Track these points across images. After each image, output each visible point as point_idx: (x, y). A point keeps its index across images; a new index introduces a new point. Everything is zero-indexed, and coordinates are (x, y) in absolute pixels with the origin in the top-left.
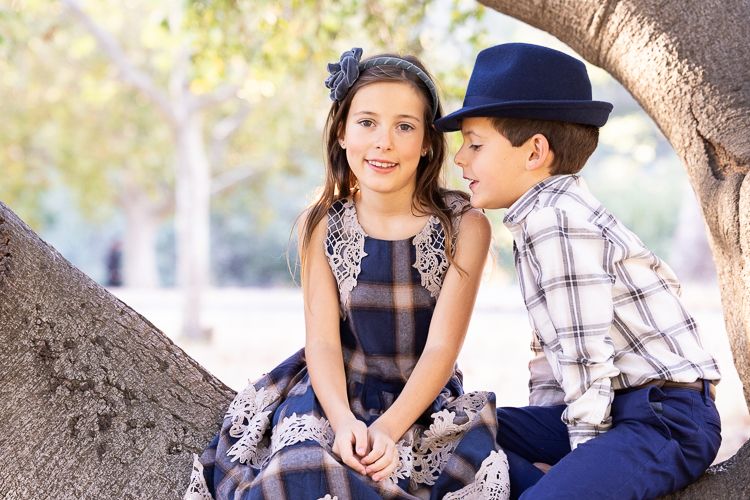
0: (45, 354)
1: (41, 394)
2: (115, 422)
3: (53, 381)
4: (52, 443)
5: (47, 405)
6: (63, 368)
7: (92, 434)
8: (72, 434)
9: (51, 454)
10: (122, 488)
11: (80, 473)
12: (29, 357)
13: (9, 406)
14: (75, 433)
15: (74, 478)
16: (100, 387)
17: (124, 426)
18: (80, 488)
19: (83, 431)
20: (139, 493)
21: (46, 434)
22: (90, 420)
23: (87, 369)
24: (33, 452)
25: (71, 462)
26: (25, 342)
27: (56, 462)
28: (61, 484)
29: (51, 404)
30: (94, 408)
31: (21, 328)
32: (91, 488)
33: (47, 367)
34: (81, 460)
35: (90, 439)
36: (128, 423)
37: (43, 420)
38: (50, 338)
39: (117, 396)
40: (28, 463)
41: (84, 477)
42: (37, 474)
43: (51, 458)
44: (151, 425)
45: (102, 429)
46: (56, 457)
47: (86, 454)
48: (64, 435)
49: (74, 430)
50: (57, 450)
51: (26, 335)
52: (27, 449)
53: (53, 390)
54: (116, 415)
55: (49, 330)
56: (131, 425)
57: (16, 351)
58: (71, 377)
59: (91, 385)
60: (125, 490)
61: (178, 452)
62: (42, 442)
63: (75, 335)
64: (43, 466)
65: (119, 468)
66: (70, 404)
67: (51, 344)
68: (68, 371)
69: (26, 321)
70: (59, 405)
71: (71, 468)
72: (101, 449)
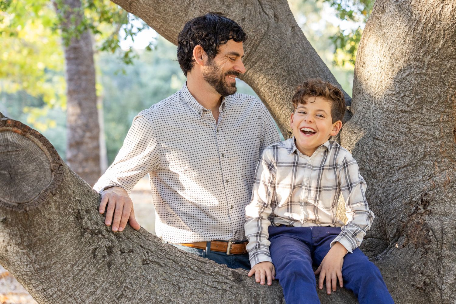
0: (78, 217)
1: (77, 237)
2: (114, 250)
3: (82, 230)
4: (83, 262)
5: (80, 243)
6: (86, 224)
7: (104, 257)
8: (94, 257)
9: (83, 268)
10: (122, 283)
11: (98, 277)
12: (72, 218)
13: (61, 243)
14: (95, 257)
15: (94, 279)
16: (104, 232)
17: (119, 253)
18: (98, 285)
19: (99, 255)
20: (132, 286)
21: (80, 258)
22: (102, 250)
23: (97, 224)
24: (72, 267)
25: (93, 272)
26: (70, 210)
27: (85, 272)
28: (86, 283)
29: (82, 242)
30: (104, 243)
31: (69, 203)
32: (104, 284)
33: (80, 223)
34: (99, 270)
35: (103, 259)
36: (121, 251)
37: (78, 251)
38: (80, 208)
39: (113, 237)
40: (69, 273)
41: (100, 279)
42: (74, 279)
43: (82, 270)
44: (132, 251)
45: (109, 254)
46: (85, 269)
47: (101, 267)
48: (89, 258)
49: (94, 255)
50: (85, 266)
51: (70, 207)
52: (69, 266)
53: (82, 235)
54: (114, 246)
55: (78, 204)
56: (122, 252)
57: (66, 215)
58: (91, 228)
59: (100, 232)
60: (124, 284)
61: (147, 264)
62: (77, 262)
63: (89, 206)
64: (78, 274)
65: (120, 273)
66: (91, 241)
67: (80, 211)
68: (89, 225)
69: (70, 199)
70: (86, 242)
71: (94, 275)
72: (109, 264)
